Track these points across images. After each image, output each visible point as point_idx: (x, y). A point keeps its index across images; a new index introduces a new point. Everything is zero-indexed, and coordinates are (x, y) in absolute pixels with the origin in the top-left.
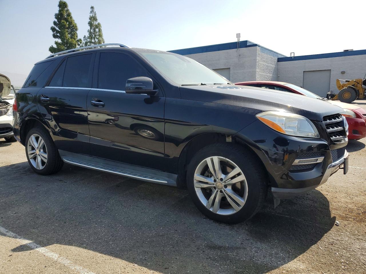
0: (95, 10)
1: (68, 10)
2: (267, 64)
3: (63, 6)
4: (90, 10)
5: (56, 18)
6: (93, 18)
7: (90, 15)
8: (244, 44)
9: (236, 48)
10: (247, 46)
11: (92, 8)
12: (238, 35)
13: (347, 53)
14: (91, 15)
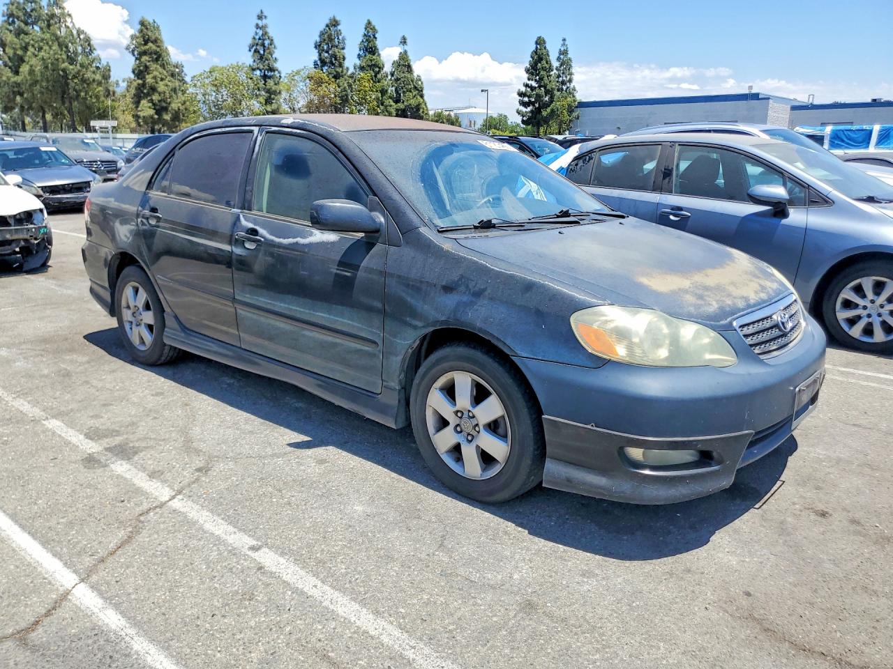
0: (567, 43)
1: (545, 48)
2: (777, 115)
3: (540, 42)
4: (562, 42)
5: (532, 57)
6: (564, 53)
7: (560, 47)
8: (755, 97)
9: (746, 99)
10: (758, 99)
11: (564, 40)
12: (751, 87)
13: (875, 103)
14: (562, 49)
